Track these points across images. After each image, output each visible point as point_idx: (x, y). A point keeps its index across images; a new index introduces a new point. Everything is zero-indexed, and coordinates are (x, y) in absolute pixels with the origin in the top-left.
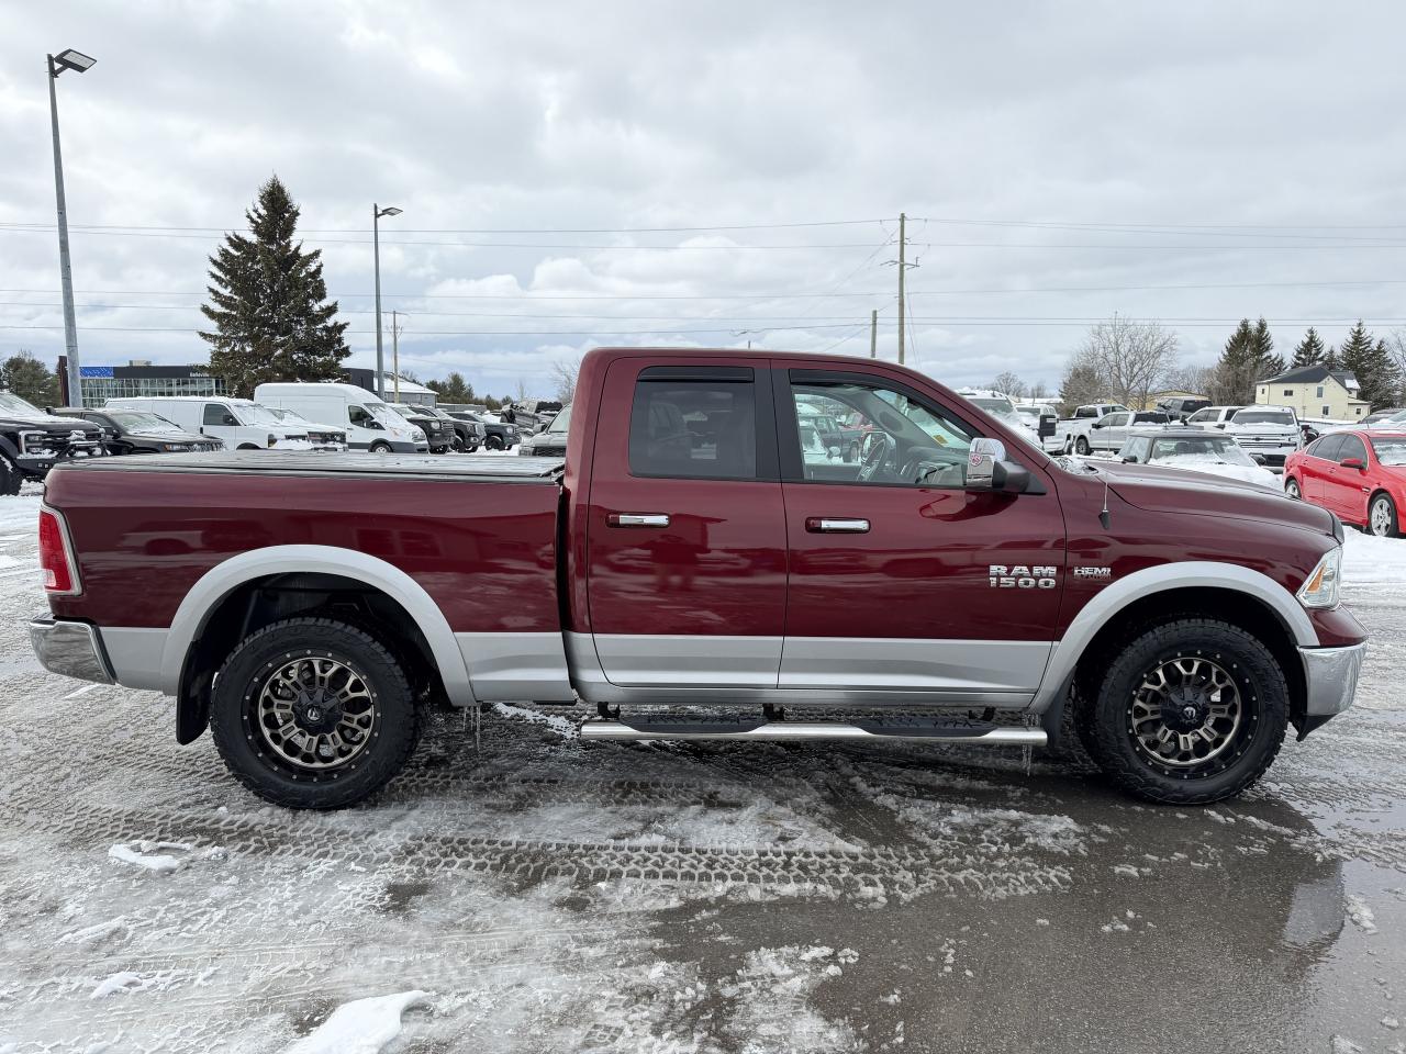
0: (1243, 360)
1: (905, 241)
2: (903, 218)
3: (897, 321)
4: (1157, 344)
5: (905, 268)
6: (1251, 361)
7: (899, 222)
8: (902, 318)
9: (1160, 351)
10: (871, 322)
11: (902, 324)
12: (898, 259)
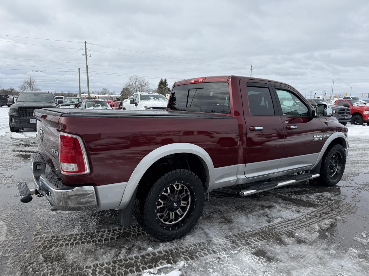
0: (162, 88)
1: (87, 49)
2: (85, 43)
3: (86, 72)
4: (145, 83)
5: (87, 56)
6: (164, 88)
7: (85, 44)
8: (87, 71)
9: (145, 85)
10: (78, 71)
11: (87, 73)
12: (85, 54)
